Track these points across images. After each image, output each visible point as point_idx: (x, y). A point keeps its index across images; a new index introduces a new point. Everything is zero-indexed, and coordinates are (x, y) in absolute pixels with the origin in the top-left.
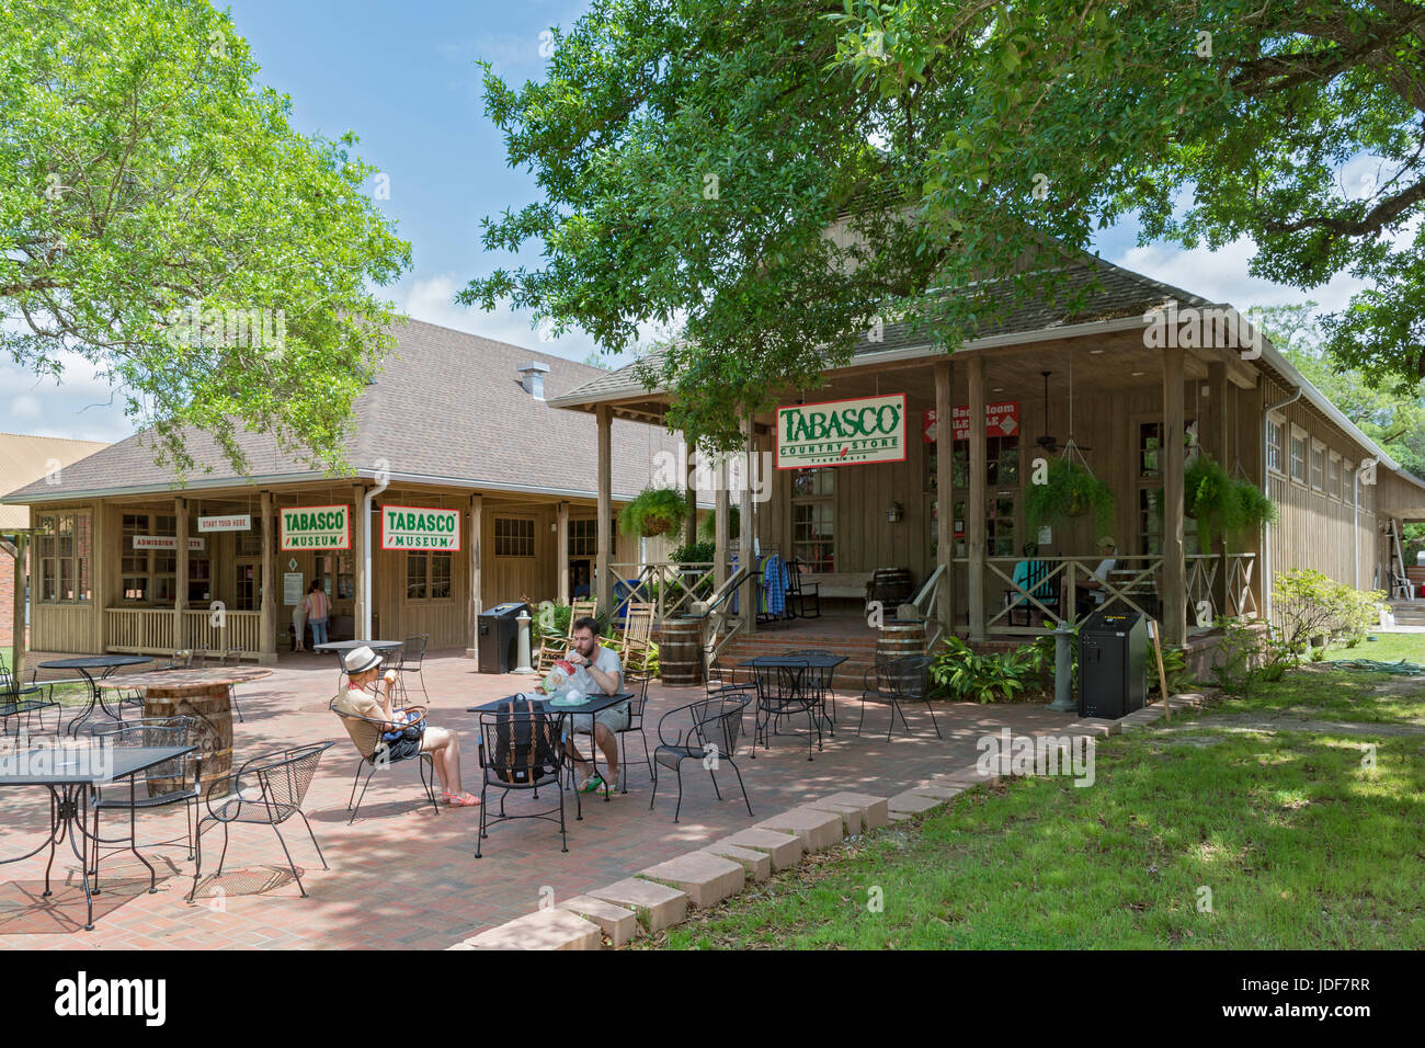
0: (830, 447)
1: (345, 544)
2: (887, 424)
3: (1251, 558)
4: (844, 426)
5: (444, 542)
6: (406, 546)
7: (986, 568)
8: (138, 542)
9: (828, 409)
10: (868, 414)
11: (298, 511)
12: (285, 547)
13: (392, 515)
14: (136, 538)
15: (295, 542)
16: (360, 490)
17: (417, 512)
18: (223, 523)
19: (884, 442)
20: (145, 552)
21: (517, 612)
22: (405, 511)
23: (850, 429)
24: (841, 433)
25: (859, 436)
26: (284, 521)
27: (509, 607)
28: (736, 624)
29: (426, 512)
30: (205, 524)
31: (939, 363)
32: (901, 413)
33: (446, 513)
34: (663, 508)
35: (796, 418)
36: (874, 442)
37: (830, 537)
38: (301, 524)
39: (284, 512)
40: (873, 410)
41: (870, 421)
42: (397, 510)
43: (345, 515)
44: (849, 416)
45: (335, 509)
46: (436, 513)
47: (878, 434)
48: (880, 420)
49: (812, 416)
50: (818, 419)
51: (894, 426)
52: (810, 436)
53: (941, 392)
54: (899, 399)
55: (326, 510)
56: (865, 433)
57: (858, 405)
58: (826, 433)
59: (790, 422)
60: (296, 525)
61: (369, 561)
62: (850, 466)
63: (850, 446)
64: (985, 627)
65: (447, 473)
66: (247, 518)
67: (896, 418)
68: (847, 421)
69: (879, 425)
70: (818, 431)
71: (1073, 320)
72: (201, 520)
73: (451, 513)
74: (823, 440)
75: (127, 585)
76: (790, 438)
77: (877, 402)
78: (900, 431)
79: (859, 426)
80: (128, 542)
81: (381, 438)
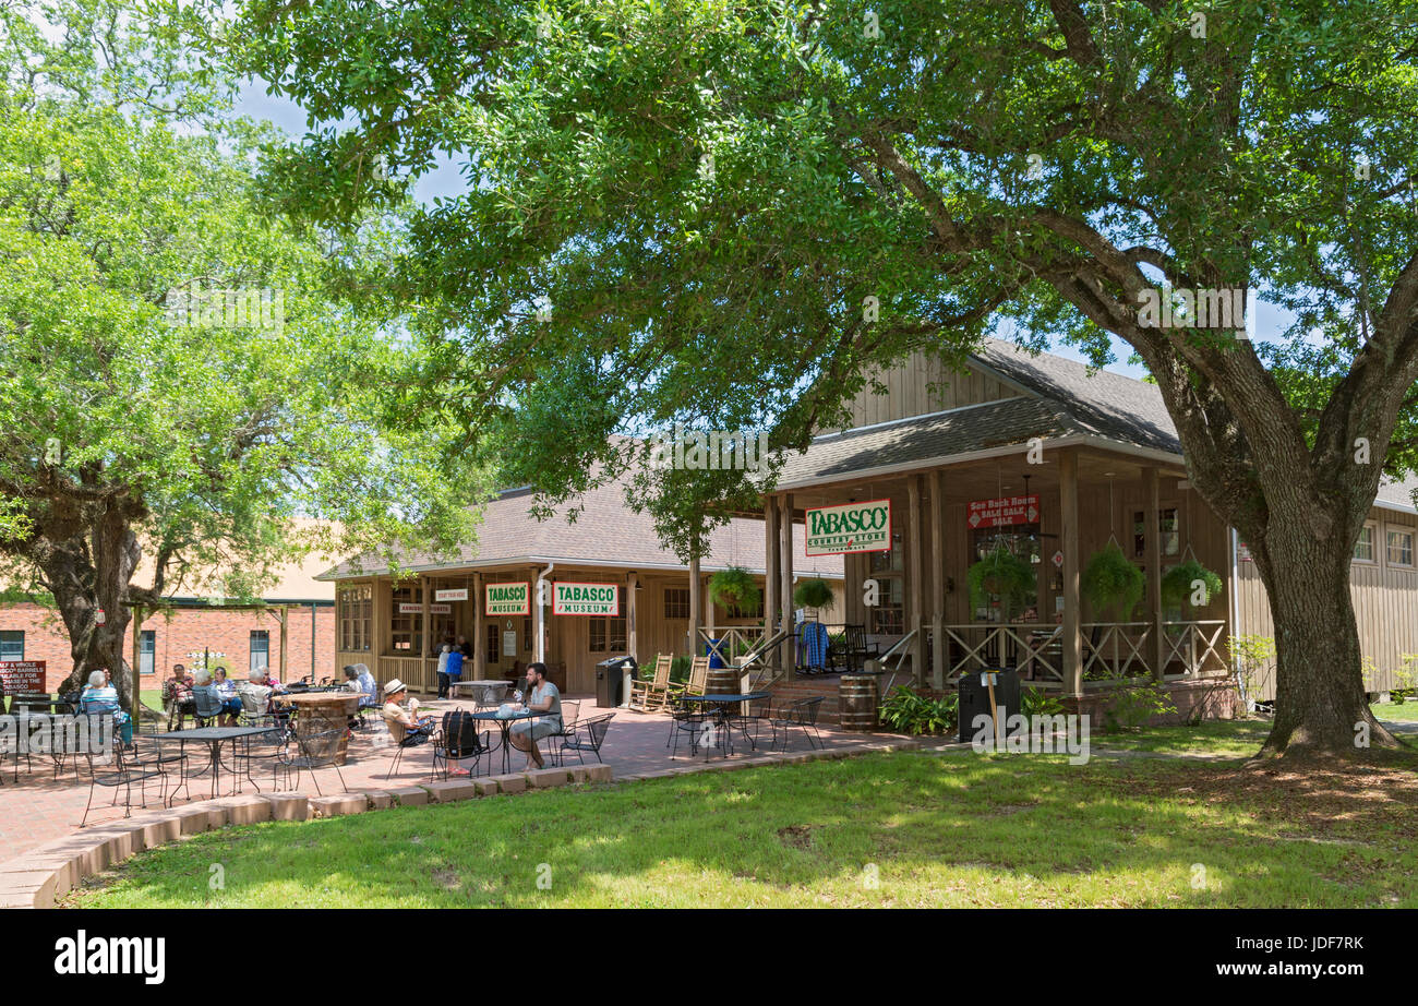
0: (841, 540)
1: (526, 611)
2: (878, 521)
3: (1220, 625)
4: (850, 523)
5: (604, 609)
6: (573, 612)
7: (944, 633)
8: (403, 608)
9: (839, 510)
10: (866, 514)
11: (497, 586)
12: (489, 612)
13: (561, 589)
14: (402, 605)
15: (495, 609)
16: (535, 571)
17: (582, 586)
18: (451, 595)
19: (877, 536)
20: (408, 615)
21: (622, 663)
22: (572, 586)
23: (854, 526)
24: (849, 529)
25: (860, 531)
26: (488, 593)
27: (619, 659)
28: (779, 673)
29: (589, 587)
30: (442, 595)
31: (910, 476)
32: (887, 513)
33: (606, 587)
34: (734, 585)
35: (818, 517)
36: (870, 536)
37: (899, 605)
38: (499, 595)
39: (489, 587)
40: (869, 511)
41: (867, 519)
42: (566, 585)
43: (526, 589)
44: (853, 515)
45: (520, 585)
46: (598, 587)
47: (872, 530)
48: (873, 519)
49: (829, 516)
50: (833, 518)
51: (883, 523)
52: (828, 531)
53: (913, 497)
54: (885, 504)
55: (514, 586)
56: (864, 529)
57: (859, 507)
58: (838, 529)
59: (814, 521)
60: (495, 597)
61: (541, 625)
62: (854, 554)
63: (853, 538)
64: (944, 678)
65: (604, 557)
66: (466, 591)
67: (884, 518)
68: (852, 519)
69: (873, 523)
70: (833, 527)
71: (988, 445)
72: (438, 592)
73: (610, 587)
74: (836, 534)
75: (395, 639)
76: (814, 533)
77: (871, 506)
78: (886, 528)
79: (859, 524)
80: (395, 608)
81: (554, 532)
